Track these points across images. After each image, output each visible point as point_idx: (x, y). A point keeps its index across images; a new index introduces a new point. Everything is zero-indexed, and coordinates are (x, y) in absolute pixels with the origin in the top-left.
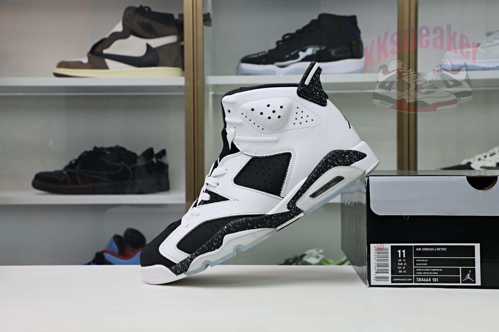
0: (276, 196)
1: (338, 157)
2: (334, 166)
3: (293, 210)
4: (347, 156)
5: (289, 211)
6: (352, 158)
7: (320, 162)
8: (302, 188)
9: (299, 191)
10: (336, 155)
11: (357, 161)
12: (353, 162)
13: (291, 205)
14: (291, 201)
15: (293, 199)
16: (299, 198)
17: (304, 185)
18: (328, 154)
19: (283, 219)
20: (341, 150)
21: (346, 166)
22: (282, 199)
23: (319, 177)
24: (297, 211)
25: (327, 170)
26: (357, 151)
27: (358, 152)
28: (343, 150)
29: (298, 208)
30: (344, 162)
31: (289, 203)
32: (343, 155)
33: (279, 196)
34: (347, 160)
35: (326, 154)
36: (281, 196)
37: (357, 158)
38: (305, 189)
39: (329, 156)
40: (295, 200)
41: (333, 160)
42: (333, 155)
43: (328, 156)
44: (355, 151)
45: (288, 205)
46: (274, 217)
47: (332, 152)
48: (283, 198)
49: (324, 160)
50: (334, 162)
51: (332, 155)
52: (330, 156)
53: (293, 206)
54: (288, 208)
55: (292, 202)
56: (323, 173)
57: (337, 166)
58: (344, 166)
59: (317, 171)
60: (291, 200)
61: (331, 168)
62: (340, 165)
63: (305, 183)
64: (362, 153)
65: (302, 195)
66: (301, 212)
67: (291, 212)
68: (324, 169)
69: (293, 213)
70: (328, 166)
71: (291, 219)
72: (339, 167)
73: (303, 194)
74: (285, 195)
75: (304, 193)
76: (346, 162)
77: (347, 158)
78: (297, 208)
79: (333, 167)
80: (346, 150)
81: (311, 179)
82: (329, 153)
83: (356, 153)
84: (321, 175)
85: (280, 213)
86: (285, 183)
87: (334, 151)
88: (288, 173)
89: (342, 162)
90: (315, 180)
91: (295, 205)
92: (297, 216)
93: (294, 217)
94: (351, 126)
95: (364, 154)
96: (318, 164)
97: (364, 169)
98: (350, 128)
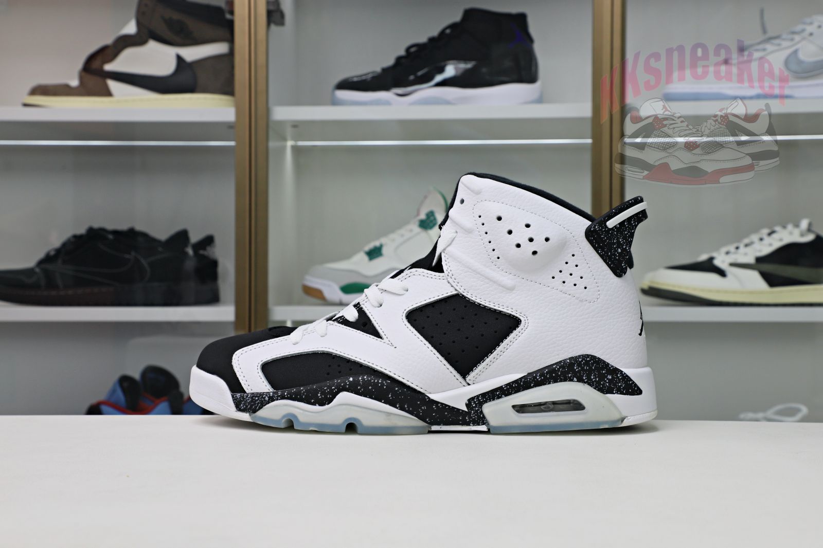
0: (458, 376)
1: (594, 370)
2: (580, 380)
3: (474, 413)
4: (610, 377)
5: (467, 410)
6: (615, 385)
7: (561, 362)
8: (506, 387)
9: (500, 388)
10: (593, 364)
11: (622, 393)
12: (614, 392)
13: (475, 402)
14: (478, 396)
15: (484, 395)
16: (494, 400)
17: (513, 382)
18: (579, 356)
19: (450, 417)
20: (604, 362)
21: (599, 393)
22: (465, 384)
23: (545, 384)
24: (479, 418)
25: (565, 380)
26: (630, 378)
27: (631, 380)
28: (608, 364)
29: (483, 415)
30: (598, 383)
31: (473, 399)
32: (604, 372)
33: (464, 378)
34: (607, 383)
35: (577, 355)
36: (467, 379)
37: (624, 389)
38: (512, 391)
39: (580, 360)
40: (486, 398)
41: (583, 369)
42: (587, 363)
43: (579, 358)
44: (627, 376)
45: (469, 400)
46: (437, 406)
47: (588, 356)
48: (469, 384)
49: (568, 361)
50: (584, 374)
51: (586, 361)
52: (582, 361)
53: (476, 407)
54: (468, 405)
55: (479, 400)
56: (555, 381)
57: (585, 383)
58: (595, 388)
59: (547, 373)
60: (480, 395)
61: (571, 380)
62: (589, 384)
63: (516, 382)
64: (636, 385)
65: (501, 397)
66: (483, 424)
67: (468, 413)
68: (560, 376)
69: (470, 417)
70: (570, 375)
71: (462, 424)
72: (586, 385)
73: (503, 396)
74: (474, 382)
75: (506, 395)
76: (604, 384)
77: (608, 379)
78: (482, 412)
79: (576, 380)
80: (613, 366)
81: (530, 379)
82: (582, 355)
83: (627, 379)
84: (549, 383)
85: (449, 406)
86: (484, 363)
87: (593, 357)
88: (498, 349)
89: (595, 381)
90: (536, 386)
91: (481, 408)
92: (474, 426)
93: (470, 425)
94: (643, 333)
95: (639, 388)
96: (554, 362)
97: (624, 414)
98: (640, 334)
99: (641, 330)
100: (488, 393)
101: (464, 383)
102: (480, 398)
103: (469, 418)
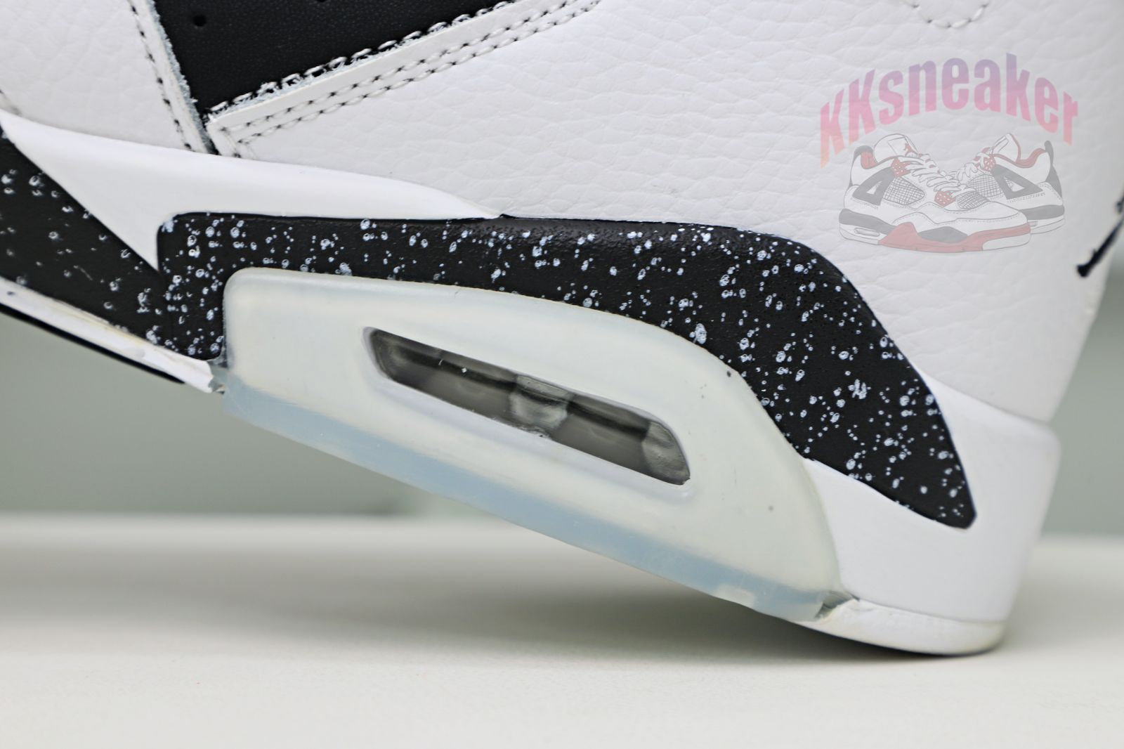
0: (176, 87)
1: (803, 329)
2: (721, 346)
3: (180, 289)
4: (860, 391)
5: (153, 261)
6: (867, 434)
7: (673, 226)
8: (377, 232)
9: (346, 228)
10: (809, 299)
11: (881, 486)
12: (851, 465)
13: (202, 241)
14: (228, 220)
15: (257, 224)
16: (294, 267)
17: (416, 225)
18: (767, 239)
19: (67, 262)
20: (866, 314)
21: (780, 437)
22: (197, 142)
23: (557, 297)
24: (196, 317)
25: (653, 318)
26: (947, 434)
27: (949, 445)
28: (880, 331)
29: (220, 316)
30: (798, 393)
31: (201, 220)
32: (843, 355)
33: (203, 110)
34: (836, 409)
35: (760, 229)
36: (214, 121)
37: (898, 468)
38: (393, 262)
39: (762, 255)
40: (261, 243)
41: (755, 299)
42: (786, 284)
43: (758, 247)
44: (939, 419)
45: (180, 220)
46: (20, 184)
47: (806, 254)
48: (214, 150)
49: (706, 237)
50: (749, 325)
51: (787, 272)
52: (767, 264)
53: (200, 263)
54: (168, 241)
55: (226, 240)
56: (608, 304)
57: (737, 366)
58: (771, 411)
59: (587, 250)
60: (240, 216)
61: (683, 331)
62: (753, 381)
63: (429, 227)
64: (959, 477)
65: (332, 269)
66: (205, 355)
67: (156, 280)
68: (639, 288)
69: (156, 300)
70: (683, 304)
71: (113, 319)
72: (738, 379)
73: (344, 267)
74: (242, 149)
75: (360, 271)
76: (816, 411)
77: (846, 395)
78: (217, 299)
79: (702, 339)
80: (895, 350)
81: (498, 244)
82: (782, 242)
83: (933, 435)
84: (577, 301)
85: (80, 209)
86: (323, 78)
87: (826, 272)
88: (413, 46)
89: (788, 379)
90: (507, 285)
91: (224, 278)
92: (161, 350)
93: (142, 335)
94: (1099, 271)
95: (965, 496)
96: (640, 218)
97: (849, 582)
98: (1084, 270)
99: (1097, 256)
100: (281, 222)
101: (191, 131)
102: (235, 233)
103: (151, 304)
